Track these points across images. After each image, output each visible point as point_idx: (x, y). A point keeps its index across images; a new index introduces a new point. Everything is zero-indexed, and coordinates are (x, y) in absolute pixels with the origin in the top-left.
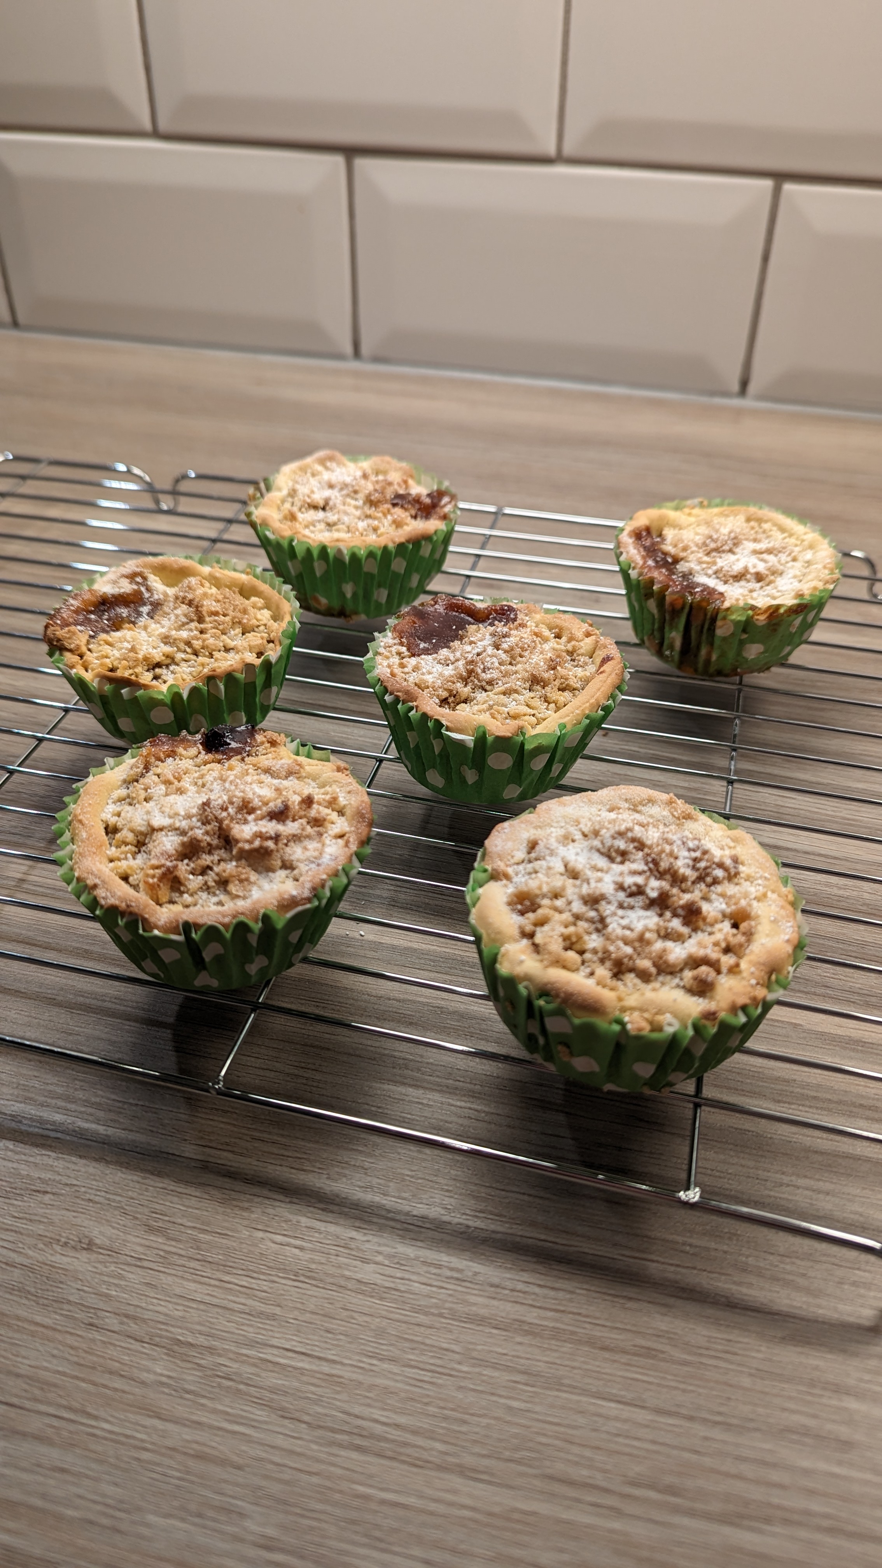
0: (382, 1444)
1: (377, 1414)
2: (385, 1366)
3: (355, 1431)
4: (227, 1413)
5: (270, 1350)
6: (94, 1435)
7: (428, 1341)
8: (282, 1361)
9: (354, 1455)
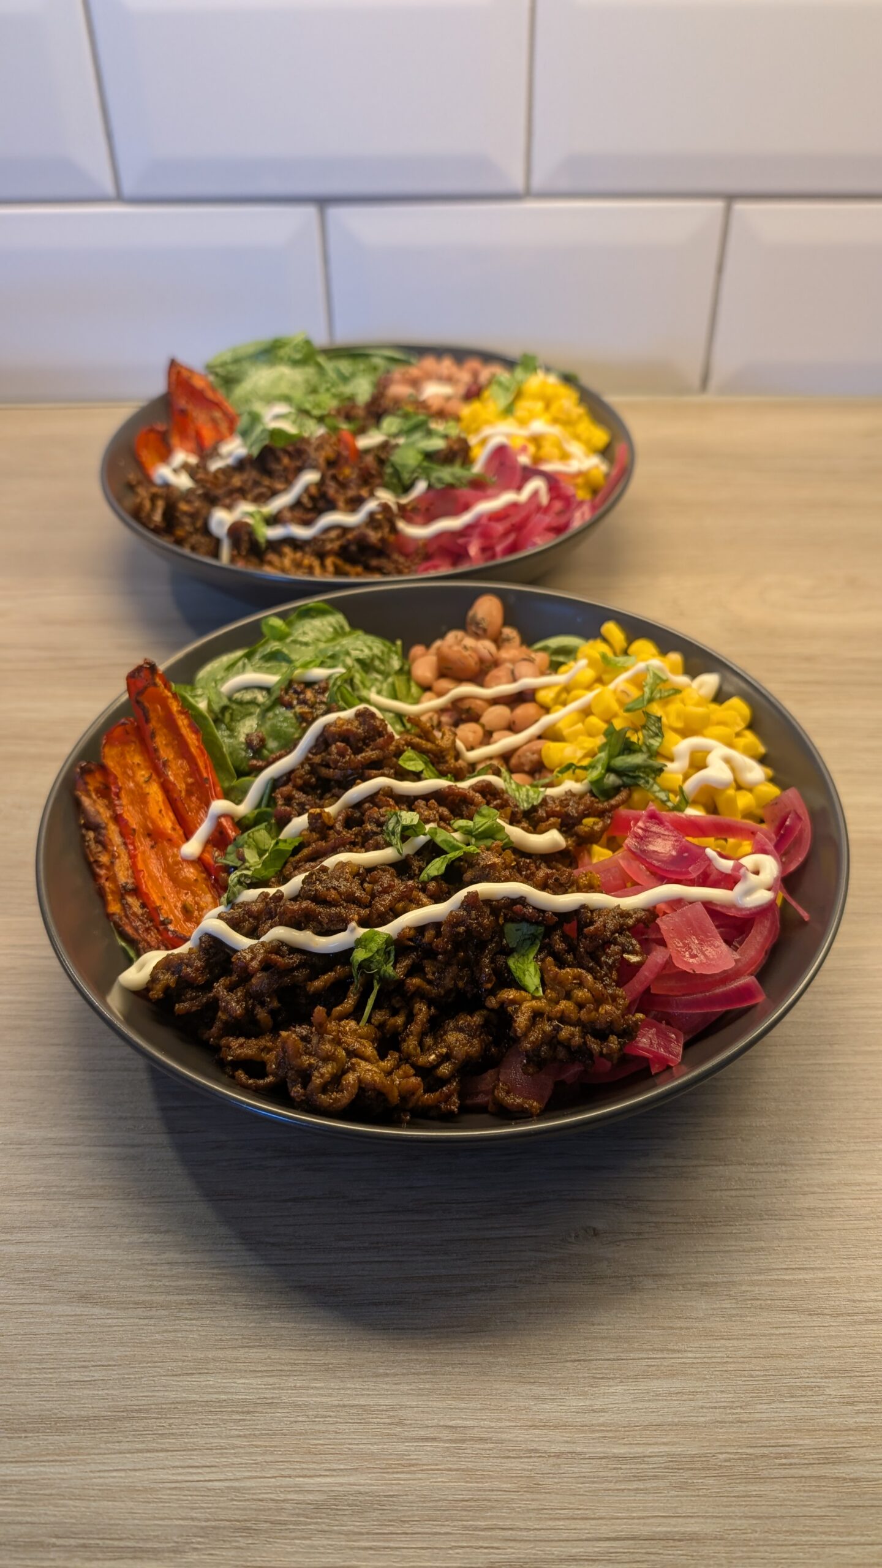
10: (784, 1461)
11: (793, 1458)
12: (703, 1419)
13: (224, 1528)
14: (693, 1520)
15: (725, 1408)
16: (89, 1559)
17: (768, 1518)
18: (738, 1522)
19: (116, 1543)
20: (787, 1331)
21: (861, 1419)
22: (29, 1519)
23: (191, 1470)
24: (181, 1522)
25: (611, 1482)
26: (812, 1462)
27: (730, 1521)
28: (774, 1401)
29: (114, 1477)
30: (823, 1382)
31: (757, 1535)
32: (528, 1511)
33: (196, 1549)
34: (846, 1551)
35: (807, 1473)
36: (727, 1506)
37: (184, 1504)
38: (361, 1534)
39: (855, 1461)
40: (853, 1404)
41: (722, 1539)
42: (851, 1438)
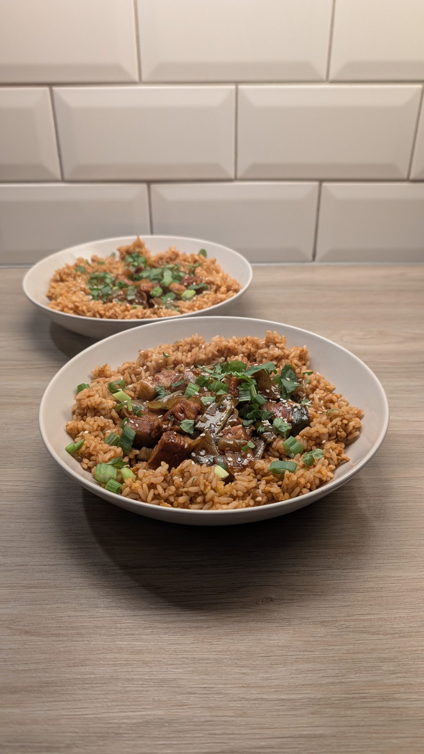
0: (410, 634)
1: (402, 625)
2: (395, 610)
3: (399, 632)
4: (354, 638)
5: (355, 616)
6: (314, 657)
7: (405, 600)
8: (362, 618)
9: (404, 639)
10: (363, 700)
11: (367, 699)
12: (323, 682)
13: (92, 736)
14: (320, 728)
15: (334, 676)
17: (356, 726)
18: (342, 728)
20: (362, 642)
21: (399, 680)
23: (77, 710)
24: (71, 734)
25: (280, 711)
26: (376, 700)
27: (338, 728)
28: (357, 673)
29: (38, 714)
30: (380, 664)
32: (241, 726)
33: (77, 747)
34: (395, 741)
35: (374, 705)
36: (336, 721)
37: (73, 726)
38: (159, 738)
39: (397, 700)
40: (395, 673)
41: (334, 736)
42: (395, 689)
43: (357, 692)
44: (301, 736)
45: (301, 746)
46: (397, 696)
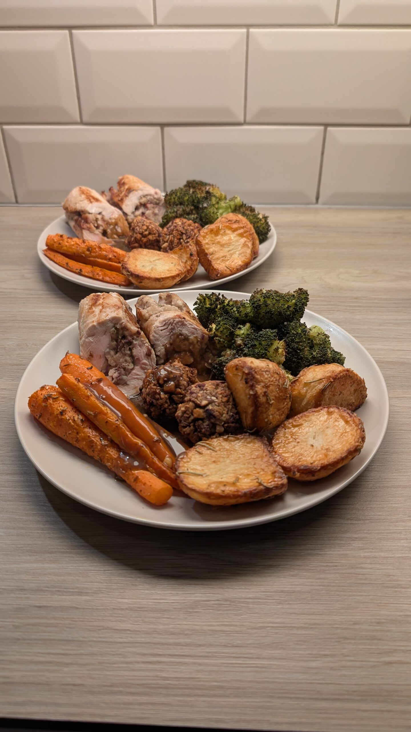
10: (335, 568)
16: (60, 595)
17: (328, 586)
18: (316, 587)
19: (71, 590)
21: (366, 554)
22: (37, 582)
24: (97, 584)
27: (313, 587)
30: (352, 542)
31: (324, 592)
33: (102, 593)
34: (358, 598)
35: (344, 572)
36: (312, 582)
37: (98, 578)
39: (363, 568)
40: (363, 549)
41: (309, 593)
42: (362, 561)
43: (330, 562)
44: (282, 591)
45: (282, 598)
46: (363, 566)
